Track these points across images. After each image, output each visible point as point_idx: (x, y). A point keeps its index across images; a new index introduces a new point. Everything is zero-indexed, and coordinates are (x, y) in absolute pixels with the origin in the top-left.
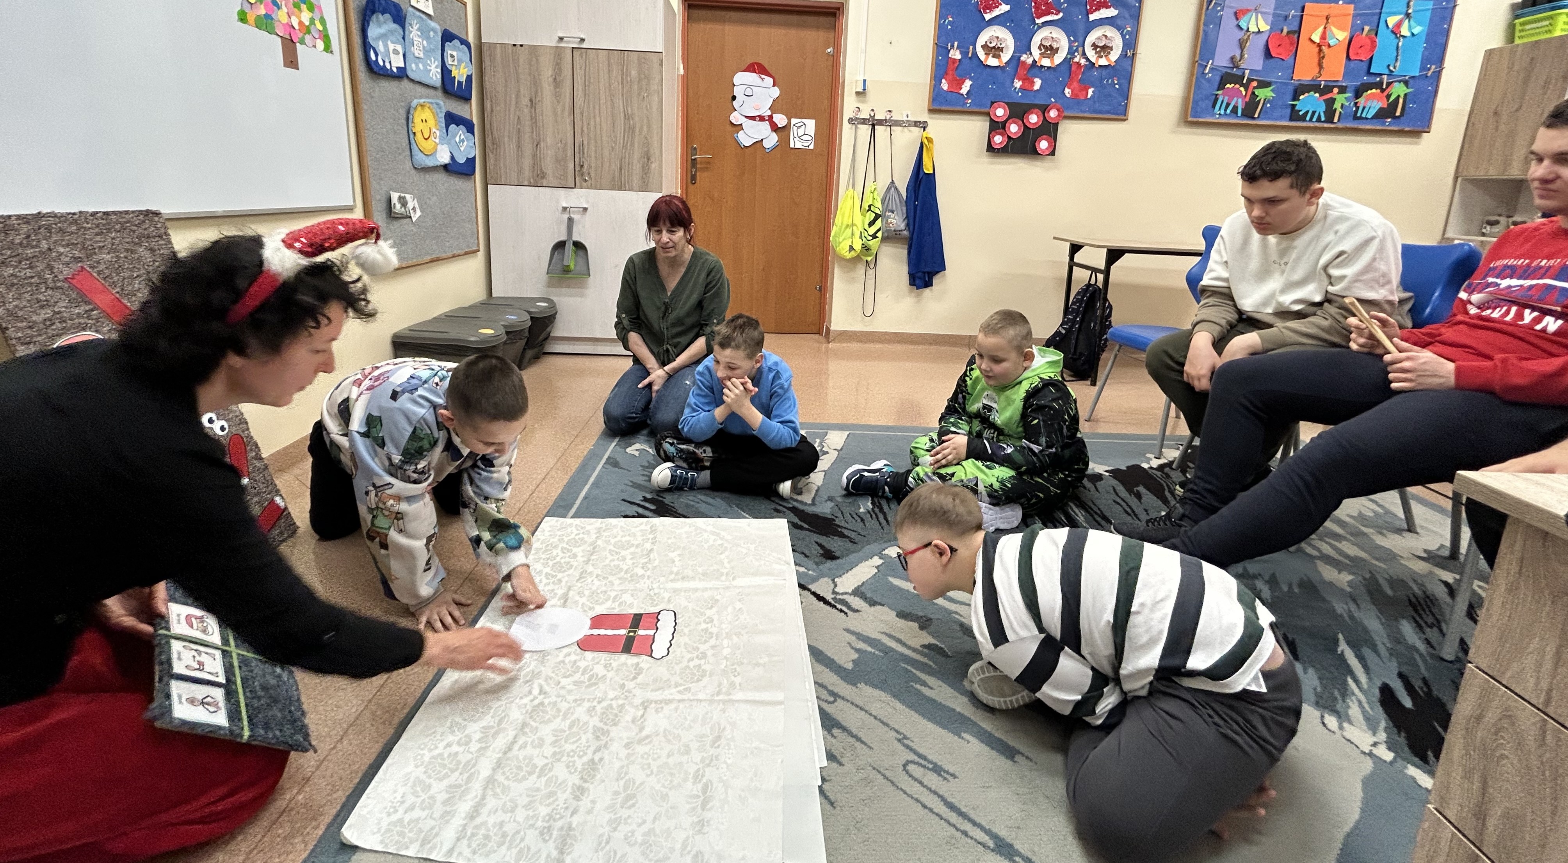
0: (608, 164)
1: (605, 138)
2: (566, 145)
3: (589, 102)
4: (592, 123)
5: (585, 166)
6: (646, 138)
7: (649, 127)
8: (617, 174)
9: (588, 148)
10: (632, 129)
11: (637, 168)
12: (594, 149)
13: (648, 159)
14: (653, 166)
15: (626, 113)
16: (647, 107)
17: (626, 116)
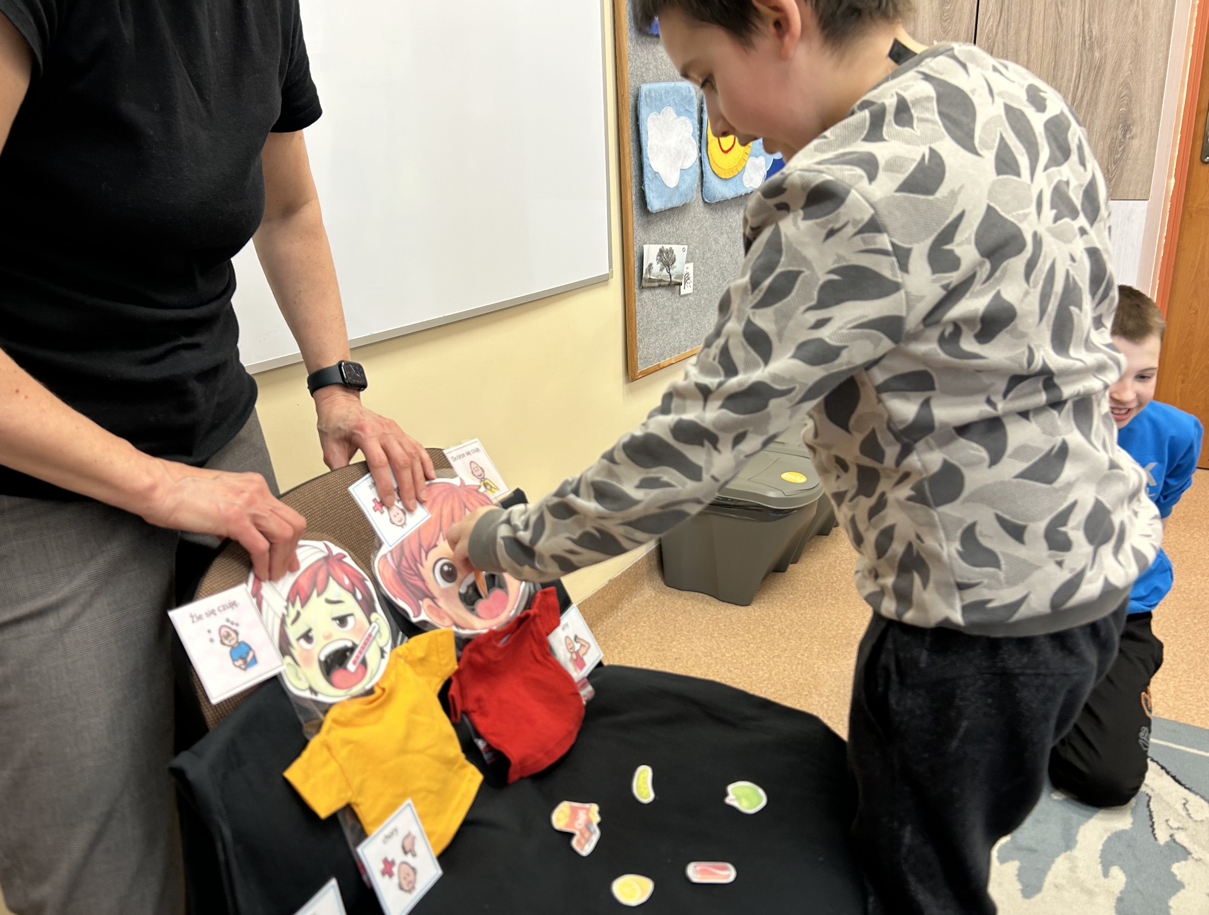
3: (1008, 24)
6: (1126, 85)
7: (1137, 59)
13: (1127, 129)
14: (1135, 143)
15: (1087, 38)
16: (1136, 16)
17: (1088, 42)
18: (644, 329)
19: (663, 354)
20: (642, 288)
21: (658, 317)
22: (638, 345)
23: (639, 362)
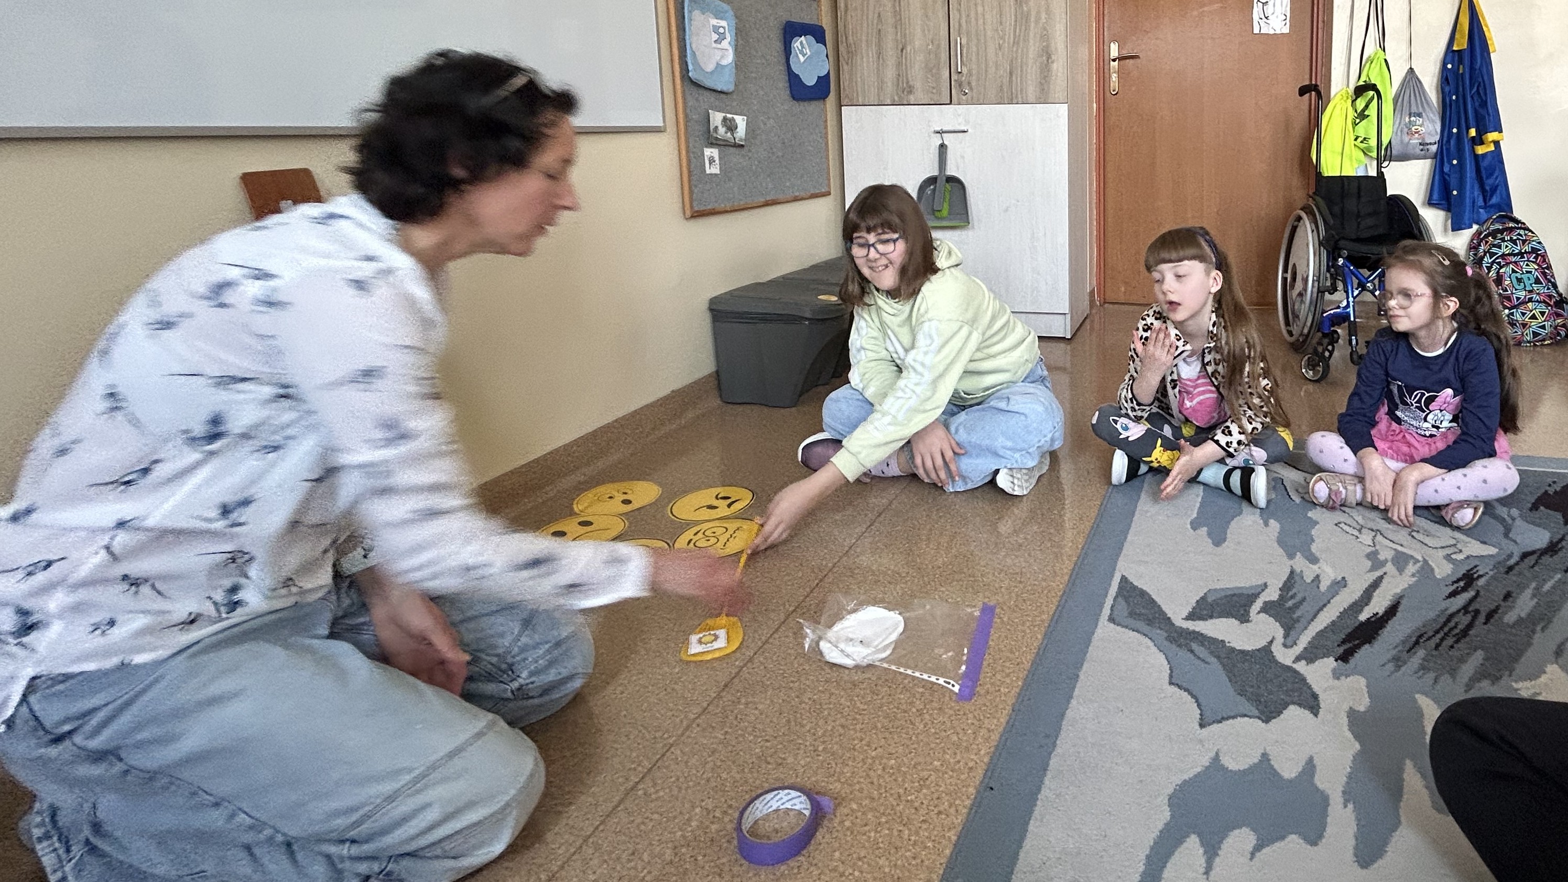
0: (994, 69)
1: (989, 33)
2: (939, 46)
4: (973, 15)
5: (965, 73)
8: (1006, 81)
9: (968, 50)
11: (1032, 72)
12: (974, 49)
13: (1049, 57)
14: (1055, 66)
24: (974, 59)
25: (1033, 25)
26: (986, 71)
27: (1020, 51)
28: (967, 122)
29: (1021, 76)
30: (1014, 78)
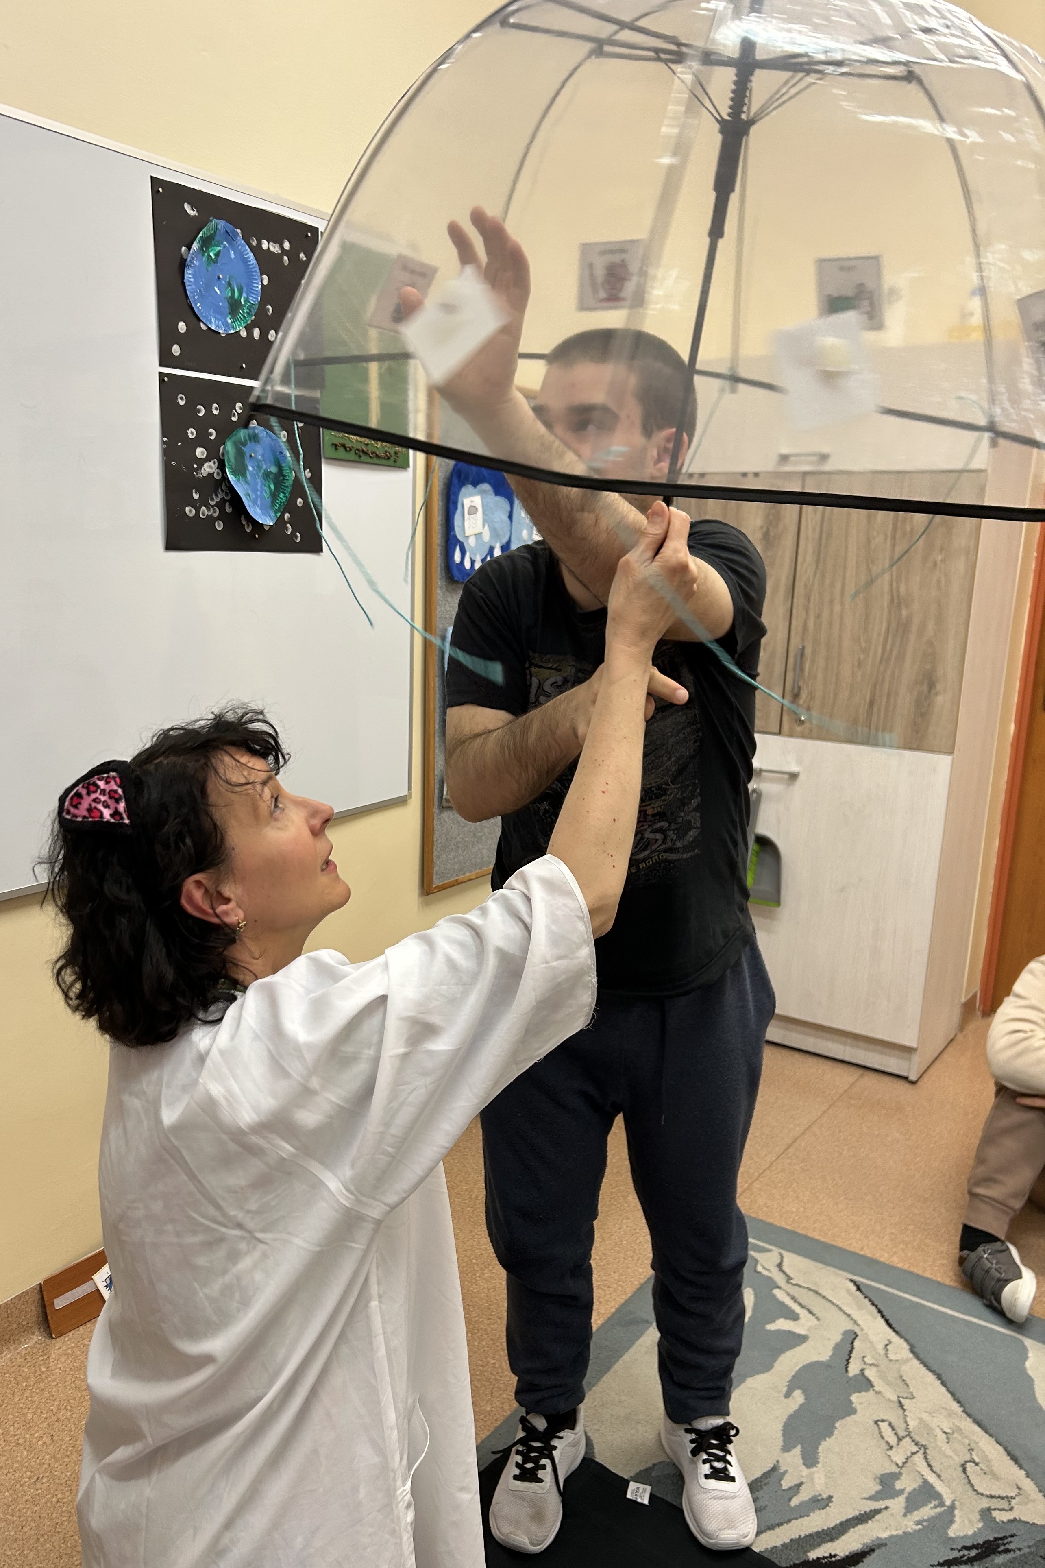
0: (848, 693)
1: (847, 643)
2: (772, 654)
3: (823, 576)
4: (825, 615)
5: (804, 695)
6: (930, 643)
7: (940, 620)
8: (863, 712)
9: (813, 661)
10: (904, 627)
11: (905, 701)
12: (821, 662)
13: (932, 686)
14: (939, 699)
15: (895, 595)
16: (939, 582)
17: (896, 601)
18: (443, 846)
19: (462, 870)
20: (442, 808)
21: (459, 835)
22: (435, 861)
23: (434, 878)
24: (820, 676)
25: (912, 638)
26: (835, 695)
27: (889, 672)
28: (799, 762)
29: (887, 708)
30: (875, 710)
